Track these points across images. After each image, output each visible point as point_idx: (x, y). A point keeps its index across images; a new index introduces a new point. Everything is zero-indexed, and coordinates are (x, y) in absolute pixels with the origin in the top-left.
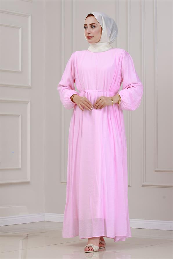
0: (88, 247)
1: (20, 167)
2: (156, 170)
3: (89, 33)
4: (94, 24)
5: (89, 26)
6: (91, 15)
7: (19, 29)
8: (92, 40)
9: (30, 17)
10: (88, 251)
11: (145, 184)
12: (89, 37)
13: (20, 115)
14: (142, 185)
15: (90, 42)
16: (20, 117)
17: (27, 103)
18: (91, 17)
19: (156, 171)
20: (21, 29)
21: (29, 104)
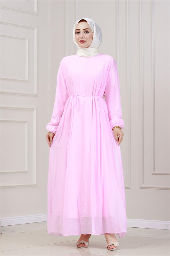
0: (111, 246)
1: (27, 170)
3: (83, 38)
5: (82, 31)
6: (83, 21)
7: (26, 40)
9: (36, 29)
11: (143, 186)
12: (83, 42)
14: (141, 187)
16: (27, 122)
18: (84, 23)
19: (153, 174)
20: (27, 40)
21: (35, 110)
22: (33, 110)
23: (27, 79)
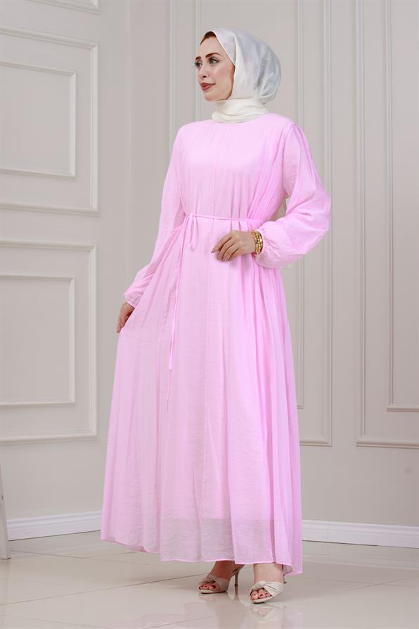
1: (73, 400)
2: (389, 407)
3: (205, 77)
4: (214, 55)
5: (204, 61)
6: (210, 35)
7: (71, 76)
8: (212, 92)
9: (95, 50)
10: (259, 598)
11: (363, 439)
12: (205, 86)
13: (72, 279)
14: (358, 443)
15: (208, 99)
16: (73, 283)
17: (89, 251)
19: (389, 410)
20: (74, 76)
21: (94, 251)
22: (87, 250)
23: (73, 173)
